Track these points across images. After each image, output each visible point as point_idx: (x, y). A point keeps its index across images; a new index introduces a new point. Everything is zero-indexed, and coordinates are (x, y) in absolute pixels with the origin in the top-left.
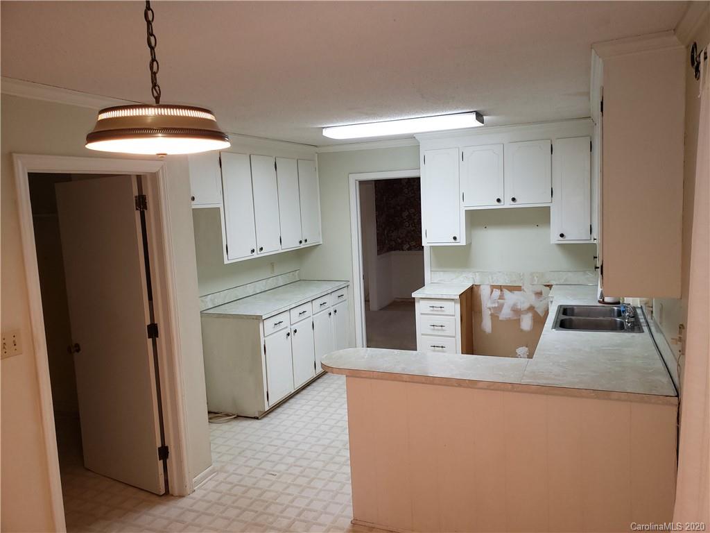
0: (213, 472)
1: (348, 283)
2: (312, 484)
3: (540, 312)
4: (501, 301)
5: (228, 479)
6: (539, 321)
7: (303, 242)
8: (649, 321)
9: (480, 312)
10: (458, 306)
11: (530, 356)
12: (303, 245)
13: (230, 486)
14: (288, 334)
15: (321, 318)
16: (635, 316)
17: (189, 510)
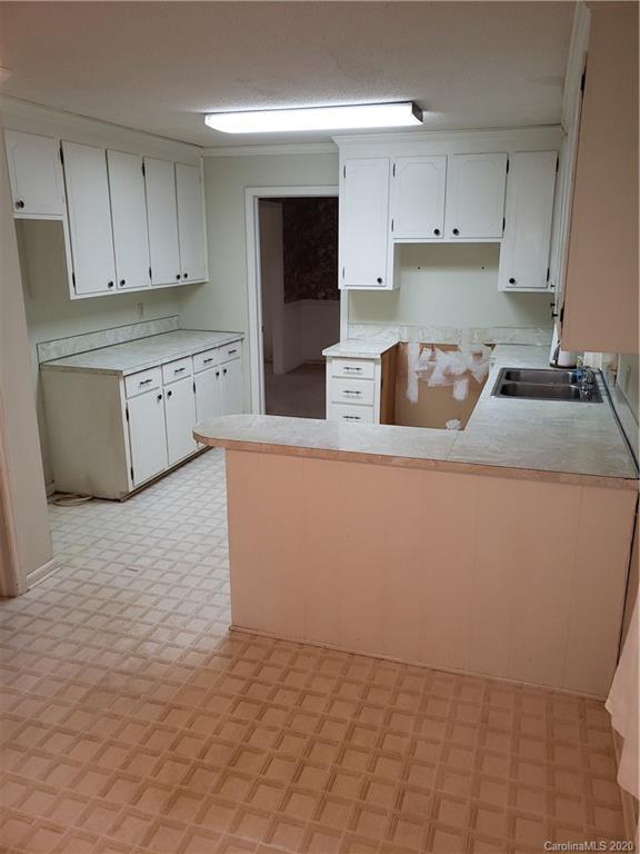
0: (56, 565)
1: (242, 336)
2: (184, 581)
3: (478, 377)
4: (431, 363)
5: (76, 576)
6: (476, 389)
7: (182, 278)
8: (610, 389)
9: (406, 376)
10: (379, 368)
11: (463, 429)
12: (182, 282)
13: (76, 584)
14: (160, 397)
15: (205, 379)
16: (594, 382)
17: (21, 615)
